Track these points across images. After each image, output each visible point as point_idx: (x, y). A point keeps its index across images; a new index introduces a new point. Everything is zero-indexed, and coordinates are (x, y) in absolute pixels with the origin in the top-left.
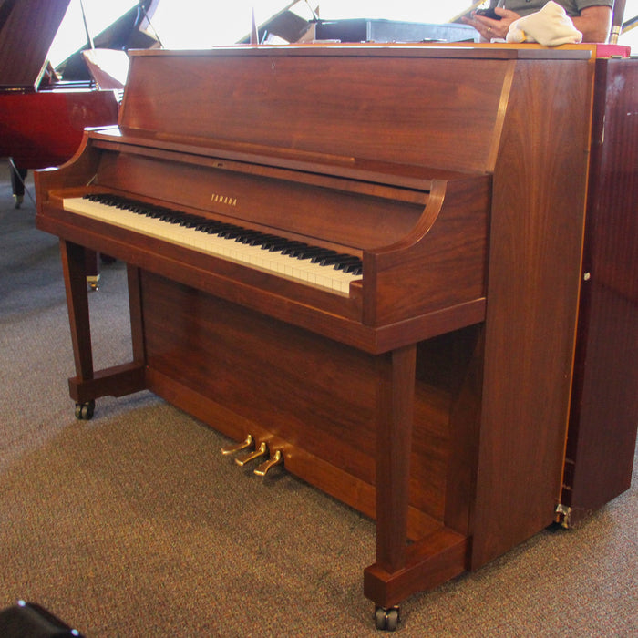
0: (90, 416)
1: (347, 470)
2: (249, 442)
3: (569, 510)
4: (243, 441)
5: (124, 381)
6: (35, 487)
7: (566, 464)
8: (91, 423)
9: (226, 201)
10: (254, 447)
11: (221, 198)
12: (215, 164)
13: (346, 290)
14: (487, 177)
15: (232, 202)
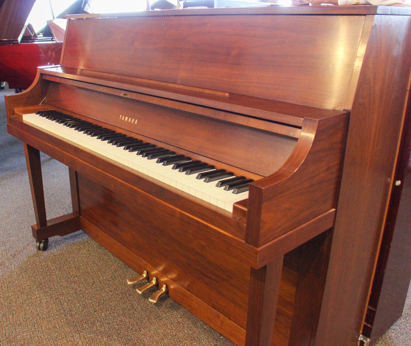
0: (45, 249)
1: (213, 307)
2: (145, 275)
3: (369, 340)
4: (141, 274)
5: (66, 226)
6: (6, 305)
7: (369, 310)
8: (46, 253)
11: (127, 118)
12: (122, 94)
13: (230, 209)
14: (345, 114)
15: (134, 121)
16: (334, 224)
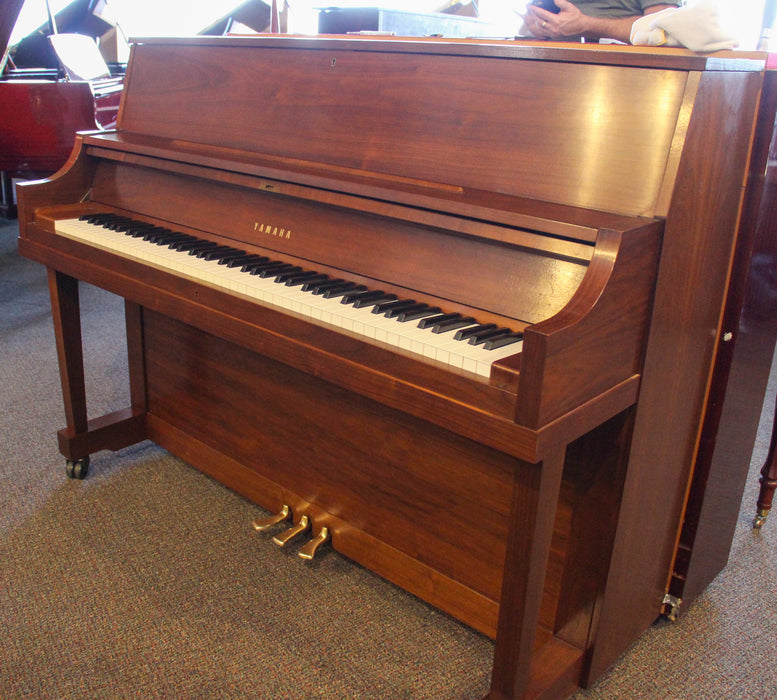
0: (84, 474)
2: (285, 513)
3: (679, 601)
4: (277, 512)
7: (679, 550)
8: (85, 483)
9: (275, 232)
10: (292, 520)
11: (269, 229)
12: (262, 186)
13: (485, 372)
14: (655, 223)
15: (285, 233)
16: (637, 399)
